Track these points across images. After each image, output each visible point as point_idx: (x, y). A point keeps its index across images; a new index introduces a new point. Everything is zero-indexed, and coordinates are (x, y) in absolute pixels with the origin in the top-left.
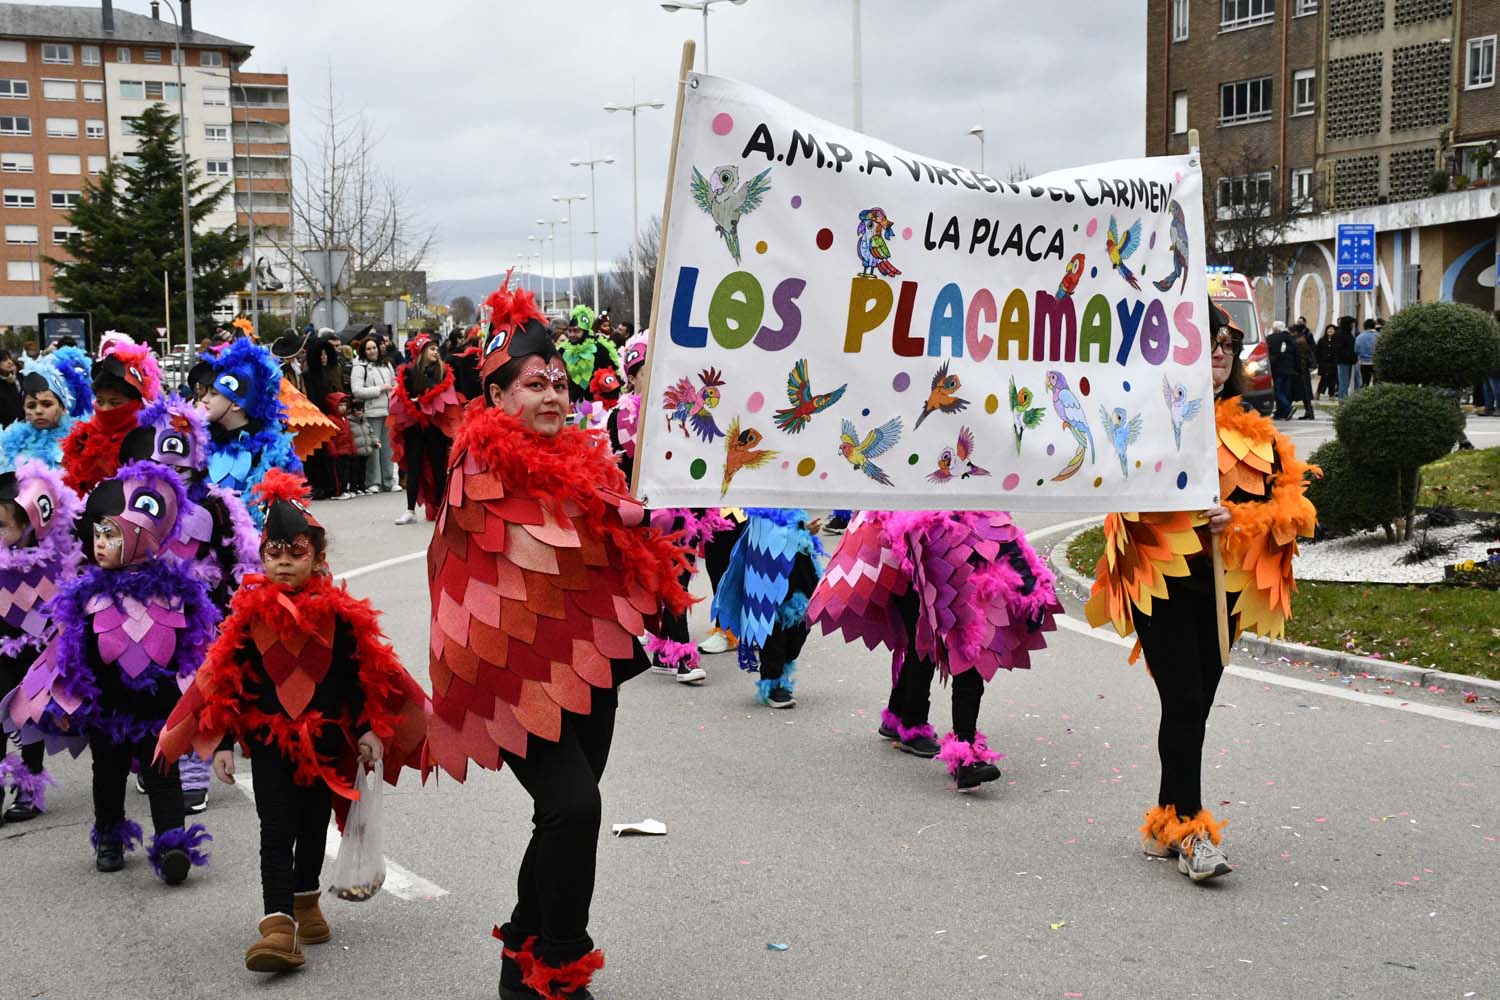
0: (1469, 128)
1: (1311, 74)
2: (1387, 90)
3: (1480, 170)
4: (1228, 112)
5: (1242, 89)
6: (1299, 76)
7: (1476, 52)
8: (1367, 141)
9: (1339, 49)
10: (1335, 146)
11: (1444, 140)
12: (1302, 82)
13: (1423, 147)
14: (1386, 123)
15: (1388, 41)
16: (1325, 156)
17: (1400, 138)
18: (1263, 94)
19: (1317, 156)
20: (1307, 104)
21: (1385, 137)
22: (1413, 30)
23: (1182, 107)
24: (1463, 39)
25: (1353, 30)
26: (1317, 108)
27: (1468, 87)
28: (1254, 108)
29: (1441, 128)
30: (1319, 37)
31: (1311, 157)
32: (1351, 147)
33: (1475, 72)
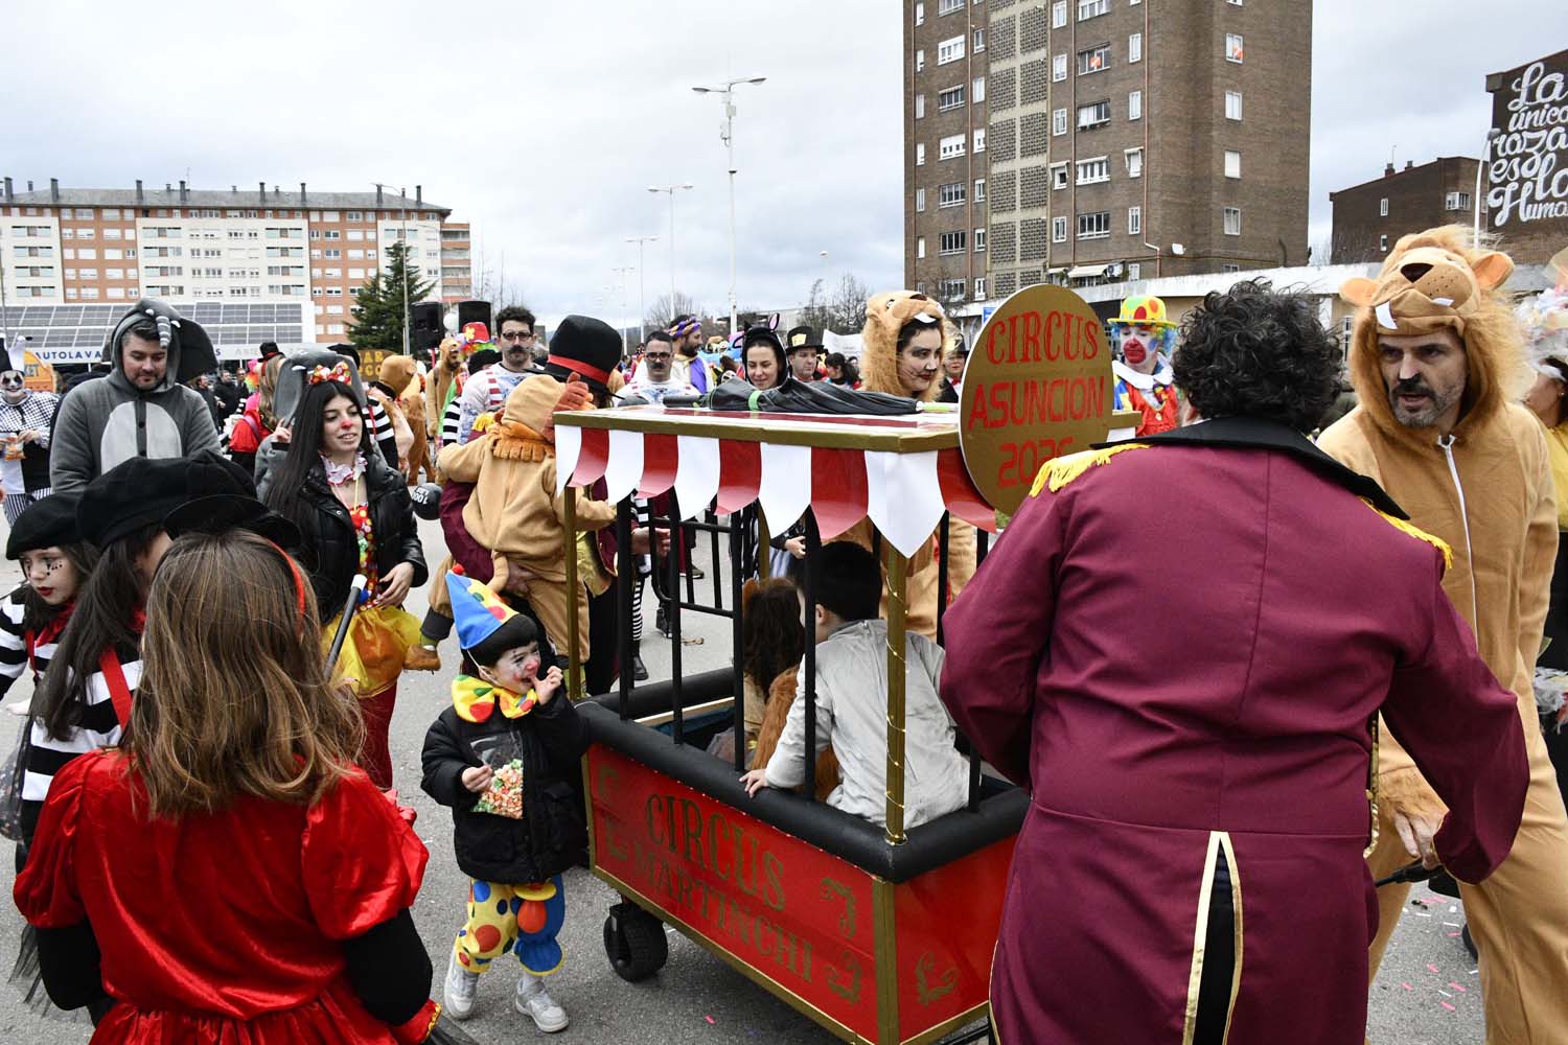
0: (1055, 262)
1: (982, 231)
2: (1018, 240)
3: (1061, 281)
4: (944, 248)
5: (950, 236)
6: (978, 231)
7: (1057, 224)
8: (1010, 266)
9: (996, 219)
10: (995, 267)
11: (1045, 267)
12: (979, 234)
13: (1035, 269)
14: (1018, 257)
15: (1018, 216)
16: (990, 272)
17: (1024, 264)
18: (960, 240)
19: (987, 272)
20: (982, 245)
21: (1018, 264)
22: (1029, 211)
23: (922, 243)
24: (1052, 217)
25: (1002, 210)
26: (986, 248)
27: (1055, 241)
28: (957, 247)
29: (1043, 261)
30: (986, 213)
31: (984, 272)
32: (1003, 268)
33: (1058, 232)
